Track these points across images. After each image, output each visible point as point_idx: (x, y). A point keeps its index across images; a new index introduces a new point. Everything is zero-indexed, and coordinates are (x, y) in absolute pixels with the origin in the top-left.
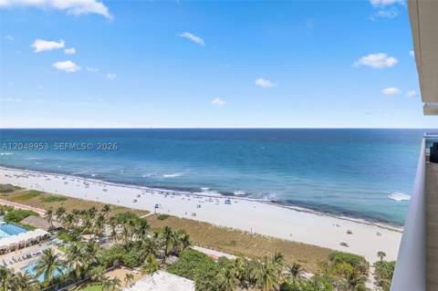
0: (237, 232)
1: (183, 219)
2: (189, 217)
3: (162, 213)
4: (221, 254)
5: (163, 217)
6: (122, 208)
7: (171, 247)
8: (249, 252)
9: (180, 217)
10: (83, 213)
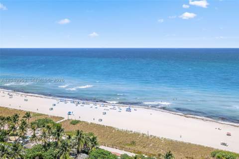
0: (136, 135)
1: (91, 123)
2: (97, 122)
3: (74, 119)
4: (123, 152)
5: (75, 123)
6: (41, 115)
7: (82, 147)
8: (146, 150)
9: (89, 122)
10: (8, 119)
